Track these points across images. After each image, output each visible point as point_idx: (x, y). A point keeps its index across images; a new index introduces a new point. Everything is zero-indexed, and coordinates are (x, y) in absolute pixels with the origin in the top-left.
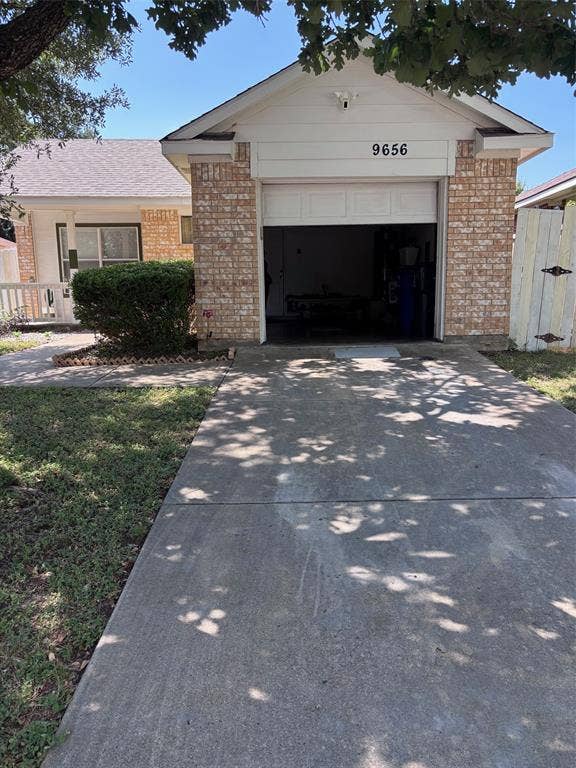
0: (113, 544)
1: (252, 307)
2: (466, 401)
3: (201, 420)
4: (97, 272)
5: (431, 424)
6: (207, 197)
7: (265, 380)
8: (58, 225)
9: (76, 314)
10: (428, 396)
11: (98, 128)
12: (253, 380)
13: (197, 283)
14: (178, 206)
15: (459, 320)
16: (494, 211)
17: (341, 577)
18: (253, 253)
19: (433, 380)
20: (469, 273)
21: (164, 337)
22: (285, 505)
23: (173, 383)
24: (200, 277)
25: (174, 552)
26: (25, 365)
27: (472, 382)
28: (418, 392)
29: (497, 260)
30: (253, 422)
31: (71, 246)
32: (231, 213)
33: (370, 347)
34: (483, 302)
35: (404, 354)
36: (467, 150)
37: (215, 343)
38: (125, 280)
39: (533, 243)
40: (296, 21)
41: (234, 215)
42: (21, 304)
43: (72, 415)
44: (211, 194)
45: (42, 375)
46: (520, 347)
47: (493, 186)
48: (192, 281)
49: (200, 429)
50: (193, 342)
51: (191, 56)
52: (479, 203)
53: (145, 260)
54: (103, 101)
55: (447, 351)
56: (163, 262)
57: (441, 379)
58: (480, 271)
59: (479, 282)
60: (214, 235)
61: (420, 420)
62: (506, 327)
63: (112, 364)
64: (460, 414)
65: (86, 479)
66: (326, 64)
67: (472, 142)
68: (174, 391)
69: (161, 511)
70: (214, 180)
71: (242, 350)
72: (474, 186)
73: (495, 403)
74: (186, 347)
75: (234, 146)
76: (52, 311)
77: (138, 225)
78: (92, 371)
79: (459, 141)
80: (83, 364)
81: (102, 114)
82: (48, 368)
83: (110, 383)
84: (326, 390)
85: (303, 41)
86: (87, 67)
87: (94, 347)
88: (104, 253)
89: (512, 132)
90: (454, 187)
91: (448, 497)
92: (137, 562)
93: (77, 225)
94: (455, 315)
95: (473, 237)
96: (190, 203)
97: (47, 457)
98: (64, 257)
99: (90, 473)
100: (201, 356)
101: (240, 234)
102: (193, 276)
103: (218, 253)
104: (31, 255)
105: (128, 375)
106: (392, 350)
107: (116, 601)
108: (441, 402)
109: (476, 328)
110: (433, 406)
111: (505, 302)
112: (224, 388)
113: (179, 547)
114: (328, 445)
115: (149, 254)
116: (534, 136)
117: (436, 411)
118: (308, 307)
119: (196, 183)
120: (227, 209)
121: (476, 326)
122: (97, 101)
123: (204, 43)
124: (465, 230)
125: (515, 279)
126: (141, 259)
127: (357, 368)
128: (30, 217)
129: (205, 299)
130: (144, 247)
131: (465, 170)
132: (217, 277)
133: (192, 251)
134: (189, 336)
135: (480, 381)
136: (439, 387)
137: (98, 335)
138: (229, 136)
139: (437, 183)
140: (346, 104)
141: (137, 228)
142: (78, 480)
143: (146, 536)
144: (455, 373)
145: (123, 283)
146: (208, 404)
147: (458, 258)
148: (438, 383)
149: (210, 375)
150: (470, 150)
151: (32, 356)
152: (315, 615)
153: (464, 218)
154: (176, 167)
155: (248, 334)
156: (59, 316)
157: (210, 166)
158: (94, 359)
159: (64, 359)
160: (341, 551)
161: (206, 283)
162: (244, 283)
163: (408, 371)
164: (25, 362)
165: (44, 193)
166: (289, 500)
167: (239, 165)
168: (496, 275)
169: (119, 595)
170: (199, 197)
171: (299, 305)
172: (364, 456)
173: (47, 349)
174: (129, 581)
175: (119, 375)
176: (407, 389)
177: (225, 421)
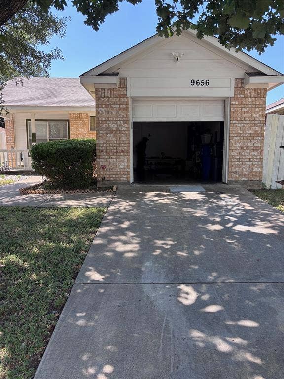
0: (43, 312)
1: (126, 164)
2: (246, 218)
3: (98, 227)
4: (45, 145)
5: (228, 232)
6: (104, 106)
7: (134, 204)
8: (27, 120)
9: (33, 166)
10: (225, 215)
11: (47, 70)
12: (127, 204)
13: (97, 151)
14: (89, 111)
15: (236, 172)
16: (254, 116)
17: (186, 340)
18: (127, 135)
19: (227, 206)
20: (241, 147)
21: (79, 179)
22: (148, 285)
23: (84, 205)
24: (99, 148)
25: (81, 318)
26: (5, 193)
27: (248, 207)
28: (218, 212)
29: (256, 141)
30: (128, 229)
31: (33, 131)
32: (116, 114)
33: (188, 186)
34: (248, 163)
35: (208, 190)
36: (240, 84)
37: (107, 183)
38: (59, 149)
39: (275, 132)
40: (156, 8)
41: (117, 115)
42: (6, 160)
43: (26, 223)
44: (105, 104)
45: (13, 199)
46: (268, 187)
47: (254, 102)
48: (95, 150)
49: (97, 233)
50: (95, 182)
51: (96, 29)
52: (247, 111)
53: (71, 138)
54: (50, 56)
55: (230, 189)
56: (80, 140)
57: (230, 205)
58: (247, 147)
59: (247, 153)
60: (107, 126)
61: (222, 230)
62: (261, 176)
63: (51, 193)
64: (243, 226)
65: (30, 265)
66: (171, 32)
67: (243, 79)
68: (84, 210)
69: (73, 288)
70: (108, 97)
71: (121, 187)
72: (244, 102)
73: (262, 220)
74: (91, 185)
75: (118, 80)
76: (22, 164)
77: (68, 121)
78: (40, 197)
79: (236, 79)
80: (35, 193)
81: (49, 62)
82: (17, 195)
83: (49, 205)
84: (168, 210)
85: (159, 19)
86: (42, 38)
87: (42, 184)
88: (50, 135)
89: (264, 75)
90: (233, 102)
91: (245, 281)
92: (57, 326)
93: (36, 120)
94: (234, 170)
95: (243, 129)
96: (94, 109)
97: (9, 251)
98: (30, 137)
99: (33, 262)
100: (99, 189)
101: (120, 125)
102: (95, 147)
103: (109, 135)
104: (13, 135)
105: (60, 200)
106: (201, 187)
107: (42, 355)
108: (233, 219)
109: (244, 177)
110: (229, 221)
111: (260, 163)
112: (111, 208)
113: (84, 314)
114: (171, 245)
115: (73, 136)
116: (276, 77)
117: (230, 224)
118: (154, 163)
119: (98, 99)
120: (114, 112)
121: (245, 175)
122: (47, 56)
123: (104, 22)
124: (239, 125)
125: (265, 152)
126: (69, 138)
127: (184, 198)
128: (13, 116)
129: (102, 159)
130: (71, 132)
131: (239, 94)
132: (108, 148)
133: (95, 135)
134: (92, 179)
135: (252, 207)
136: (230, 210)
137: (45, 177)
138: (116, 74)
139: (225, 100)
140: (177, 59)
141: (67, 122)
142: (26, 266)
143: (64, 305)
144: (238, 202)
145: (58, 150)
146: (102, 218)
147: (236, 140)
148: (229, 207)
149: (104, 200)
150: (242, 84)
151: (9, 188)
152: (171, 371)
153: (239, 119)
154: (88, 91)
155: (124, 178)
156: (26, 166)
157: (106, 90)
158: (41, 190)
159: (26, 190)
160: (184, 319)
161: (102, 151)
162: (122, 151)
163: (212, 200)
164: (5, 191)
165: (19, 104)
166: (150, 281)
167: (121, 90)
168: (255, 149)
169: (44, 350)
170: (99, 106)
171: (149, 163)
172: (192, 253)
173: (18, 184)
174: (51, 339)
175: (54, 200)
176: (212, 211)
177: (112, 228)
